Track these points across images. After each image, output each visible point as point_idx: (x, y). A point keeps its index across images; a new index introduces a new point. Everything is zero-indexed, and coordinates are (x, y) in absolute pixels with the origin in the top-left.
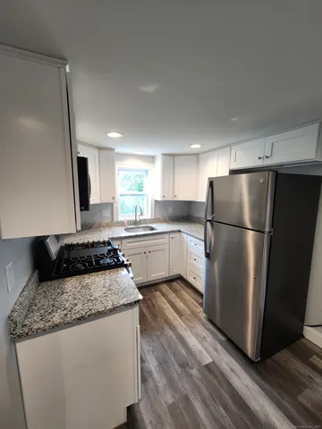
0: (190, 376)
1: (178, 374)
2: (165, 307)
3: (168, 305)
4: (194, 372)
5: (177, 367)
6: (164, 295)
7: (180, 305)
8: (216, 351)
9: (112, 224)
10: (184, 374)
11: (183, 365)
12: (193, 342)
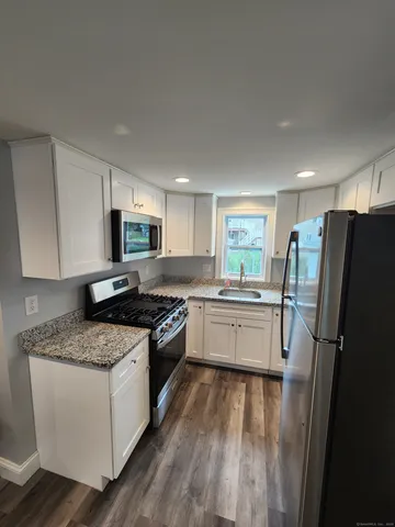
0: (189, 511)
1: (179, 495)
2: (236, 406)
3: (242, 408)
4: (199, 511)
5: (186, 486)
6: (248, 391)
7: (259, 415)
8: (254, 513)
9: (212, 282)
10: (185, 501)
11: (195, 491)
12: (232, 474)
